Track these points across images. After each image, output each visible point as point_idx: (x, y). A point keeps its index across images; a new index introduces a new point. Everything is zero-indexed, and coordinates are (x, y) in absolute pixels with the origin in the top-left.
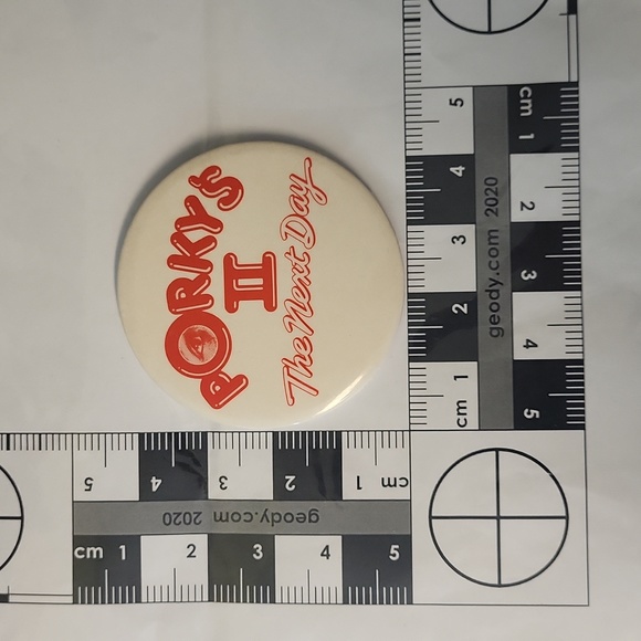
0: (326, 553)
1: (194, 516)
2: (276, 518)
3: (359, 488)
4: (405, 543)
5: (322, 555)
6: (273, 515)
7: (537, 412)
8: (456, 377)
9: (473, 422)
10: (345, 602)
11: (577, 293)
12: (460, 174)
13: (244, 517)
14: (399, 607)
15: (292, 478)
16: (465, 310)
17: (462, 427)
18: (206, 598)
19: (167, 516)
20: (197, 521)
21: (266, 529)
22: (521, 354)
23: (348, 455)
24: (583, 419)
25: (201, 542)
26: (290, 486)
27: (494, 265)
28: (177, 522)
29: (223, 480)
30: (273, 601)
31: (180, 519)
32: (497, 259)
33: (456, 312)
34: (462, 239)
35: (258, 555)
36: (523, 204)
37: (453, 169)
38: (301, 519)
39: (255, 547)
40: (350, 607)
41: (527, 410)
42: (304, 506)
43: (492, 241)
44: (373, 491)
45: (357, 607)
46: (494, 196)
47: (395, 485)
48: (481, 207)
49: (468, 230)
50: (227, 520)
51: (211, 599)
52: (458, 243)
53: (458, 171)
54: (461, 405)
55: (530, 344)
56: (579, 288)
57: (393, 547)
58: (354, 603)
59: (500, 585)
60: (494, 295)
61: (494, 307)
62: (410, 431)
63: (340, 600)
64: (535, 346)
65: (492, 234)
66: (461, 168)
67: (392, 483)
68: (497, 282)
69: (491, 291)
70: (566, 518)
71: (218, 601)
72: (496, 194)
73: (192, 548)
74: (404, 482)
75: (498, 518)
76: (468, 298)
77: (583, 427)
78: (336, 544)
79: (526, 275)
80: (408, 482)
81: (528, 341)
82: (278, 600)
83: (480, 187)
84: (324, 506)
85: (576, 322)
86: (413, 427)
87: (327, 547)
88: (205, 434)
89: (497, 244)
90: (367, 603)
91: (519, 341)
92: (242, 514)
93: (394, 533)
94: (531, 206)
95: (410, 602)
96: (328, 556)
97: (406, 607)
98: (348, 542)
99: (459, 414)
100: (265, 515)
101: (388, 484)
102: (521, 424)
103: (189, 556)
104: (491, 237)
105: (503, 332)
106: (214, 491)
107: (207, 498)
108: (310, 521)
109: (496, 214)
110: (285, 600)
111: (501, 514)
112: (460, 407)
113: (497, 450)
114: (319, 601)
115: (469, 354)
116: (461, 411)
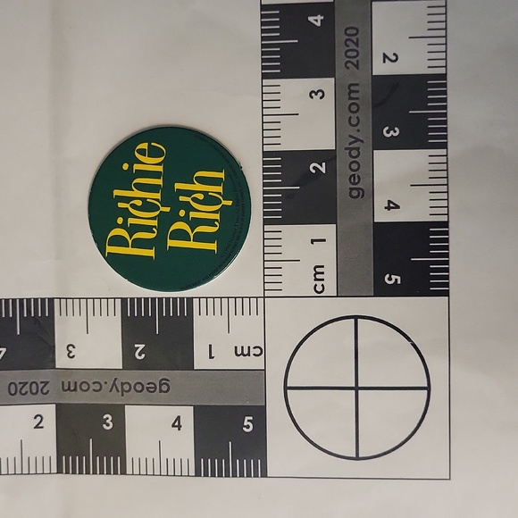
0: (177, 424)
1: (41, 386)
2: (126, 387)
3: (211, 357)
4: (260, 414)
5: (173, 426)
6: (122, 384)
7: (399, 278)
8: (313, 241)
9: (331, 288)
10: (198, 474)
11: (443, 152)
12: (318, 24)
13: (93, 387)
14: (253, 480)
15: (142, 346)
16: (323, 170)
17: (319, 293)
18: (54, 469)
19: (13, 386)
20: (45, 391)
21: (115, 399)
22: (382, 216)
23: (199, 322)
24: (447, 285)
25: (49, 412)
26: (140, 355)
27: (354, 121)
28: (23, 392)
29: (71, 348)
30: (124, 472)
31: (27, 388)
32: (356, 115)
33: (314, 171)
34: (320, 94)
35: (108, 425)
36: (385, 56)
37: (311, 19)
38: (151, 389)
39: (105, 417)
40: (202, 479)
41: (388, 276)
42: (155, 376)
43: (353, 95)
44: (226, 360)
45: (210, 480)
46: (355, 47)
47: (249, 354)
48: (340, 60)
49: (327, 84)
50: (75, 390)
51: (59, 471)
52: (316, 98)
53: (316, 20)
54: (318, 270)
55: (392, 206)
56: (444, 146)
57: (247, 418)
58: (206, 475)
59: (357, 458)
60: (354, 153)
61: (354, 166)
62: (264, 297)
63: (192, 472)
64: (397, 207)
65: (352, 88)
66: (320, 18)
67: (246, 352)
68: (357, 140)
69: (351, 149)
70: (428, 388)
71: (67, 472)
72: (357, 44)
73: (39, 418)
74: (258, 351)
75: (357, 389)
76: (327, 156)
77: (446, 294)
78: (187, 414)
79: (388, 132)
80: (262, 351)
81: (389, 202)
82: (129, 471)
83: (340, 37)
84: (175, 376)
85: (441, 182)
86: (267, 293)
87: (178, 418)
88: (51, 300)
89: (357, 99)
90: (220, 475)
91: (380, 202)
92: (90, 383)
93: (248, 404)
94: (394, 58)
95: (264, 475)
96: (179, 427)
97: (260, 480)
98: (200, 413)
99: (316, 279)
100: (114, 384)
101: (241, 353)
102: (381, 290)
103: (37, 427)
104: (351, 92)
105: (363, 193)
106: (61, 360)
107: (54, 367)
108: (161, 391)
109: (357, 66)
110: (136, 472)
111: (360, 385)
112: (318, 271)
113: (356, 318)
114: (171, 473)
115: (327, 217)
116: (318, 276)
